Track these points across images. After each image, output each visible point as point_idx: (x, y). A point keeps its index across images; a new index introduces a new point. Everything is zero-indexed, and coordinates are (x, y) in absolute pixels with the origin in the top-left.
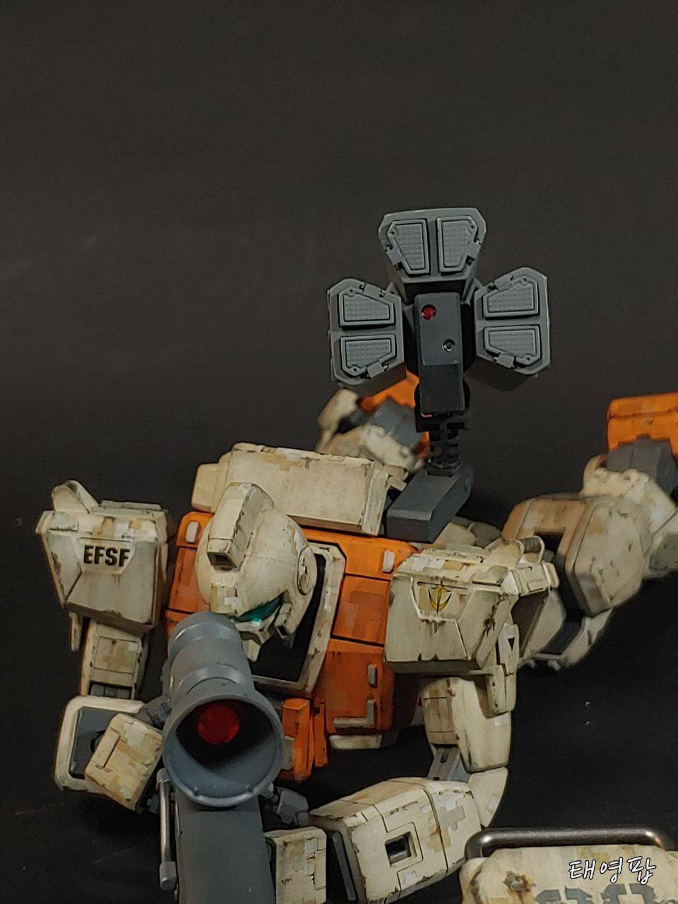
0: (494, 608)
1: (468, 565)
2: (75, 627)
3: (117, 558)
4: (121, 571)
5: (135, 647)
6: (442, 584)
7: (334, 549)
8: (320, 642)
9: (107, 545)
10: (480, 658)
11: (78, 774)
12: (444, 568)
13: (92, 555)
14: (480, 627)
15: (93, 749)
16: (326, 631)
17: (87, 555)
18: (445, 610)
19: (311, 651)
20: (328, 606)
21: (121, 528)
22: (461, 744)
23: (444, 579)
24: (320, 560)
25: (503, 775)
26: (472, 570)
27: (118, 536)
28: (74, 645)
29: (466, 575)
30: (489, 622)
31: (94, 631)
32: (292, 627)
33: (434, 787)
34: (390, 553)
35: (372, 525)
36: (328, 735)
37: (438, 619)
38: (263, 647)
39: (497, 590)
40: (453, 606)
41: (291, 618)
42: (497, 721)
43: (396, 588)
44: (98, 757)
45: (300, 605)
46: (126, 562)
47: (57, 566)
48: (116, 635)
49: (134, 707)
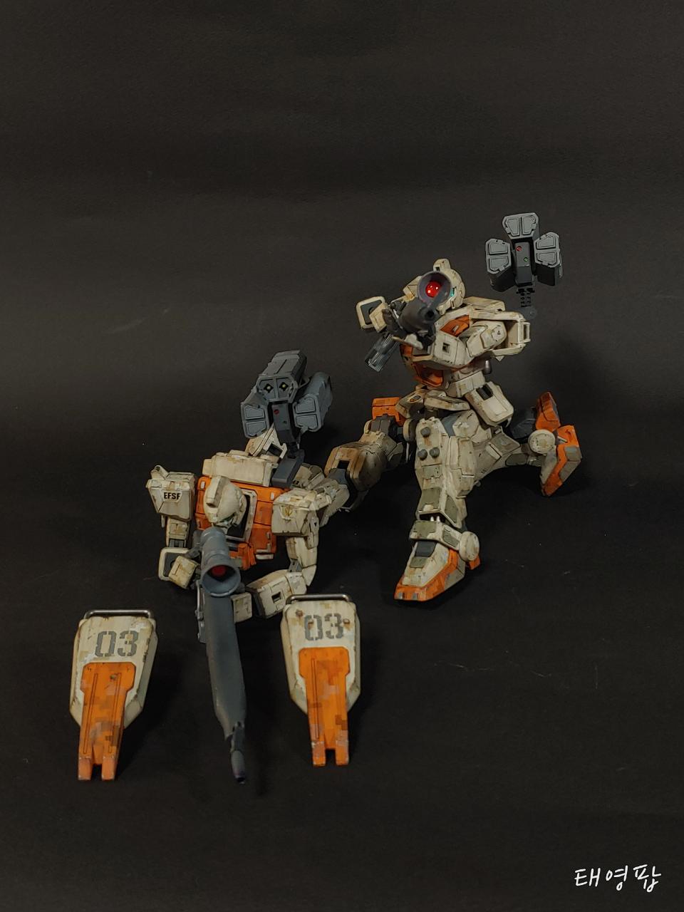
0: (307, 516)
1: (298, 500)
2: (163, 519)
3: (176, 496)
4: (177, 501)
5: (185, 526)
6: (290, 507)
7: (254, 493)
8: (249, 526)
9: (173, 492)
10: (303, 532)
11: (166, 575)
12: (291, 501)
13: (167, 496)
14: (302, 522)
15: (171, 567)
16: (252, 522)
17: (165, 496)
18: (291, 516)
19: (246, 529)
20: (252, 513)
21: (177, 486)
22: (299, 559)
23: (290, 505)
24: (248, 497)
25: (315, 567)
26: (300, 501)
27: (176, 488)
28: (163, 525)
29: (297, 504)
30: (305, 520)
31: (169, 520)
32: (238, 523)
33: (289, 575)
34: (273, 493)
35: (266, 483)
36: (255, 555)
37: (289, 519)
38: (229, 530)
39: (308, 510)
40: (293, 515)
41: (237, 520)
42: (311, 551)
43: (274, 508)
44: (173, 571)
45: (241, 515)
46: (179, 498)
47: (155, 500)
48: (178, 522)
49: (184, 551)
